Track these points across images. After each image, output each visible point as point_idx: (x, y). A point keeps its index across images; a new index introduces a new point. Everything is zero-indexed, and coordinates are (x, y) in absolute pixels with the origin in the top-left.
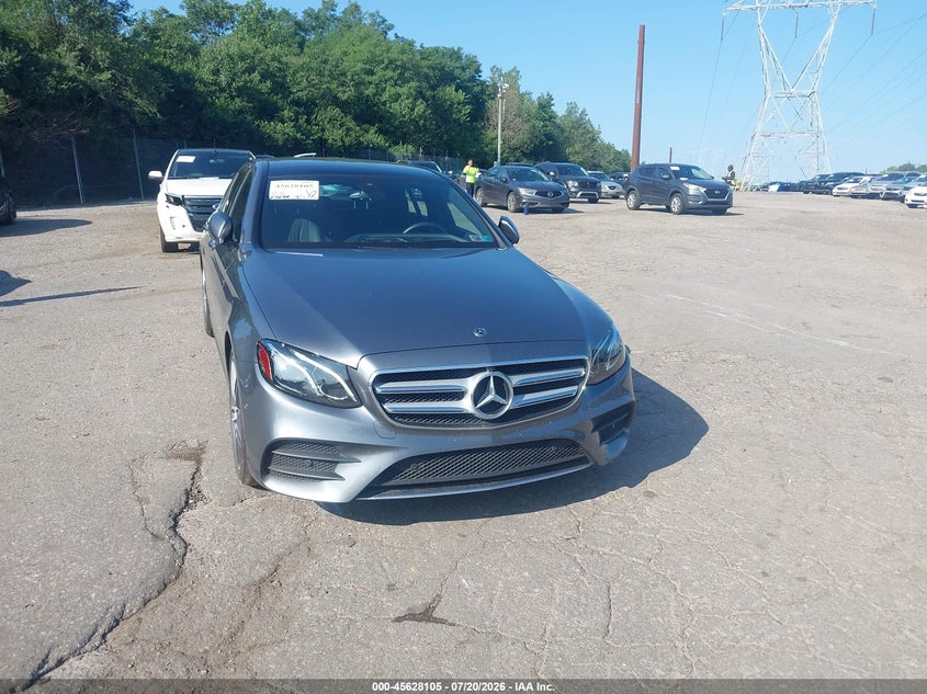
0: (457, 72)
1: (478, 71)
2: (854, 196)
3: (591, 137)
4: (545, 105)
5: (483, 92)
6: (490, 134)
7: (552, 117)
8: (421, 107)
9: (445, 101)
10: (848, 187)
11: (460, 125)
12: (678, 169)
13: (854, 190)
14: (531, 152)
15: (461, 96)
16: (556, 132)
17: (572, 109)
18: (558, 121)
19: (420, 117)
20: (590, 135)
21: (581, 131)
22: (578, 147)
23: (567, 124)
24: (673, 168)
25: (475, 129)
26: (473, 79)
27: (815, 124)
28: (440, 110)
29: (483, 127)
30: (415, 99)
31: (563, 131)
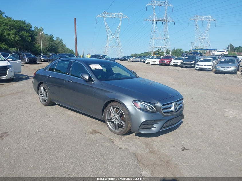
0: (25, 28)
1: (31, 28)
2: (133, 61)
3: (64, 46)
4: (52, 37)
5: (33, 33)
6: (38, 45)
7: (53, 41)
8: (17, 37)
9: (24, 36)
10: (131, 59)
11: (29, 42)
12: (102, 56)
13: (132, 60)
14: (49, 50)
15: (28, 34)
16: (55, 45)
17: (58, 38)
18: (55, 42)
19: (18, 40)
20: (63, 46)
21: (61, 45)
22: (60, 49)
23: (57, 42)
24: (101, 56)
25: (32, 44)
26: (30, 30)
27: (119, 44)
28: (23, 38)
29: (35, 43)
30: (15, 35)
31: (56, 45)
